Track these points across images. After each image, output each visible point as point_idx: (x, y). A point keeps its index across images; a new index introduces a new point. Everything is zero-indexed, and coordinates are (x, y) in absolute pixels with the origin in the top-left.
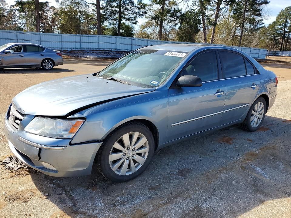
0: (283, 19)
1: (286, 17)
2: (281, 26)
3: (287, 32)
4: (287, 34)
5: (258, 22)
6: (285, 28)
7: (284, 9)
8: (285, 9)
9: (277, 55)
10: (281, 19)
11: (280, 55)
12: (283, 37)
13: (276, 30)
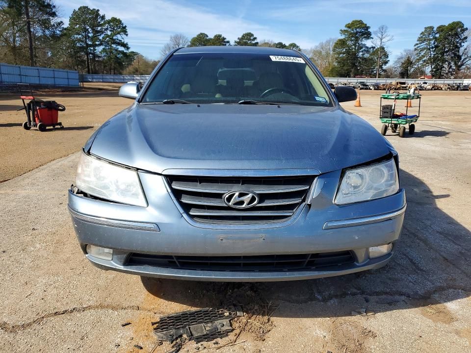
0: (81, 25)
1: (84, 22)
2: (80, 36)
3: (91, 46)
4: (92, 48)
5: (56, 26)
6: (86, 39)
7: (77, 10)
8: (79, 9)
9: (85, 80)
10: (77, 24)
11: (90, 80)
12: (88, 54)
13: (74, 42)
